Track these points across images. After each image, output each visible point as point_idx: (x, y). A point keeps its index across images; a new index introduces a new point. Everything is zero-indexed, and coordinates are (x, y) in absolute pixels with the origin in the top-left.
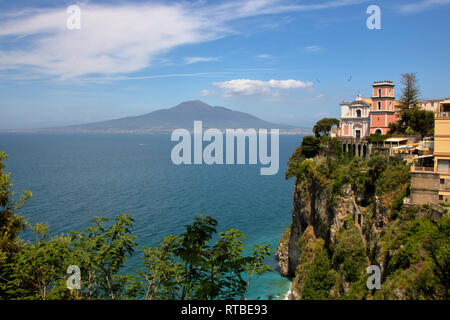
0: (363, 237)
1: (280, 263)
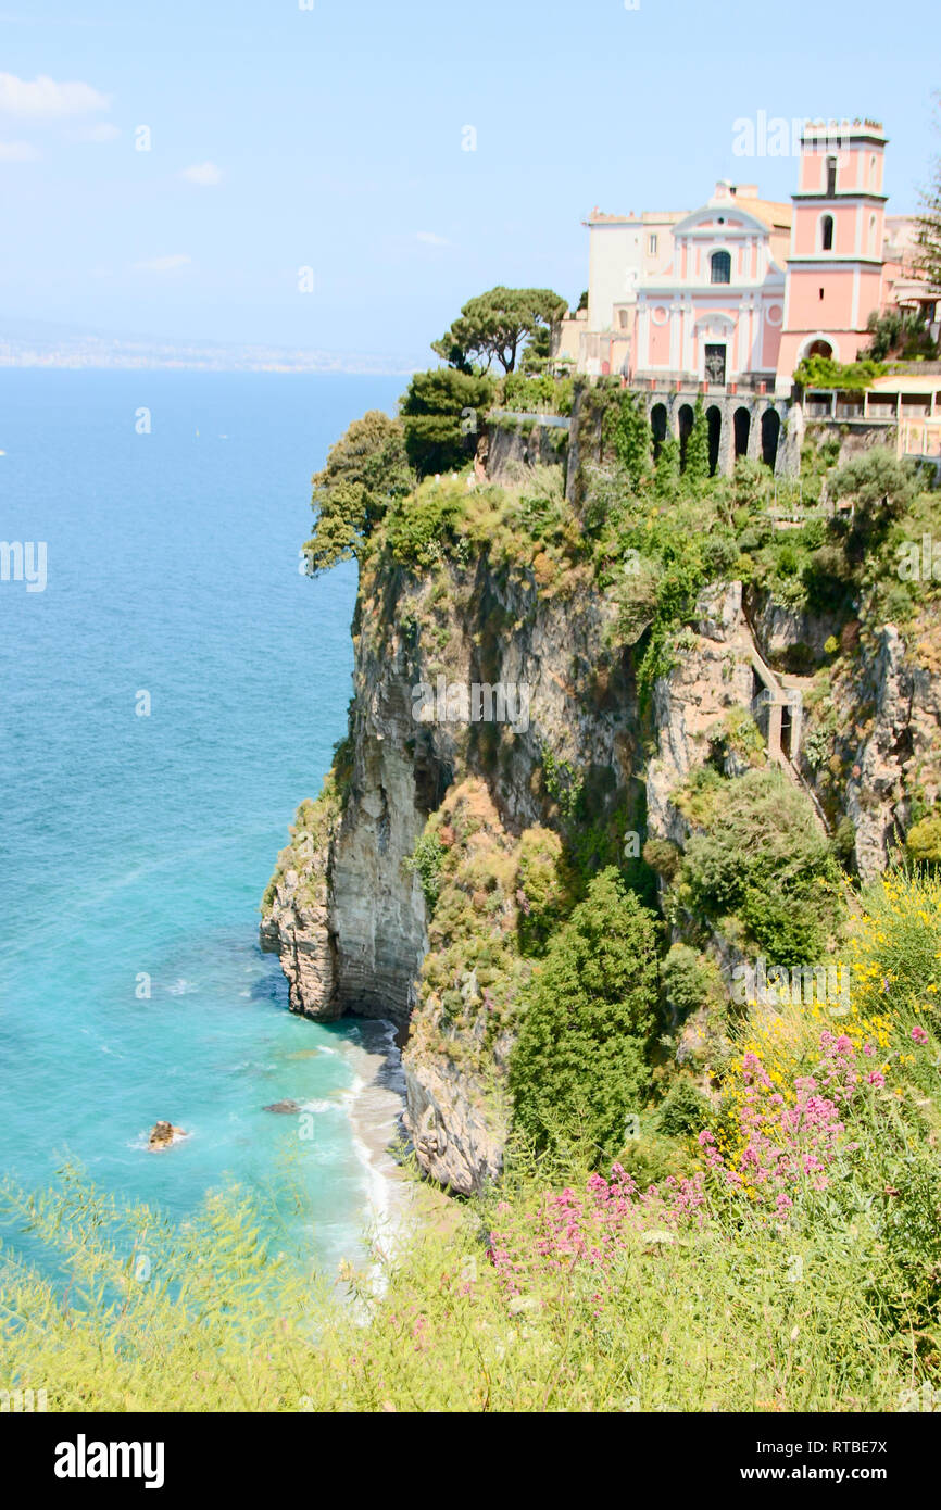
0: (807, 803)
1: (287, 961)
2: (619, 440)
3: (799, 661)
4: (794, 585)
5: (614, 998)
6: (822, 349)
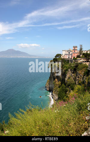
1: (47, 88)
2: (64, 62)
3: (73, 73)
4: (73, 69)
5: (63, 90)
6: (74, 57)
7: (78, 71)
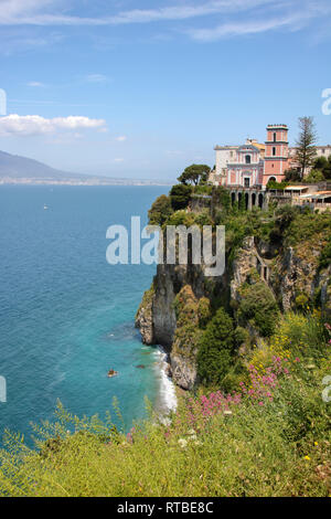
0: (271, 291)
1: (142, 330)
2: (224, 202)
3: (268, 256)
4: (267, 237)
5: (223, 339)
6: (272, 179)
7: (293, 244)
